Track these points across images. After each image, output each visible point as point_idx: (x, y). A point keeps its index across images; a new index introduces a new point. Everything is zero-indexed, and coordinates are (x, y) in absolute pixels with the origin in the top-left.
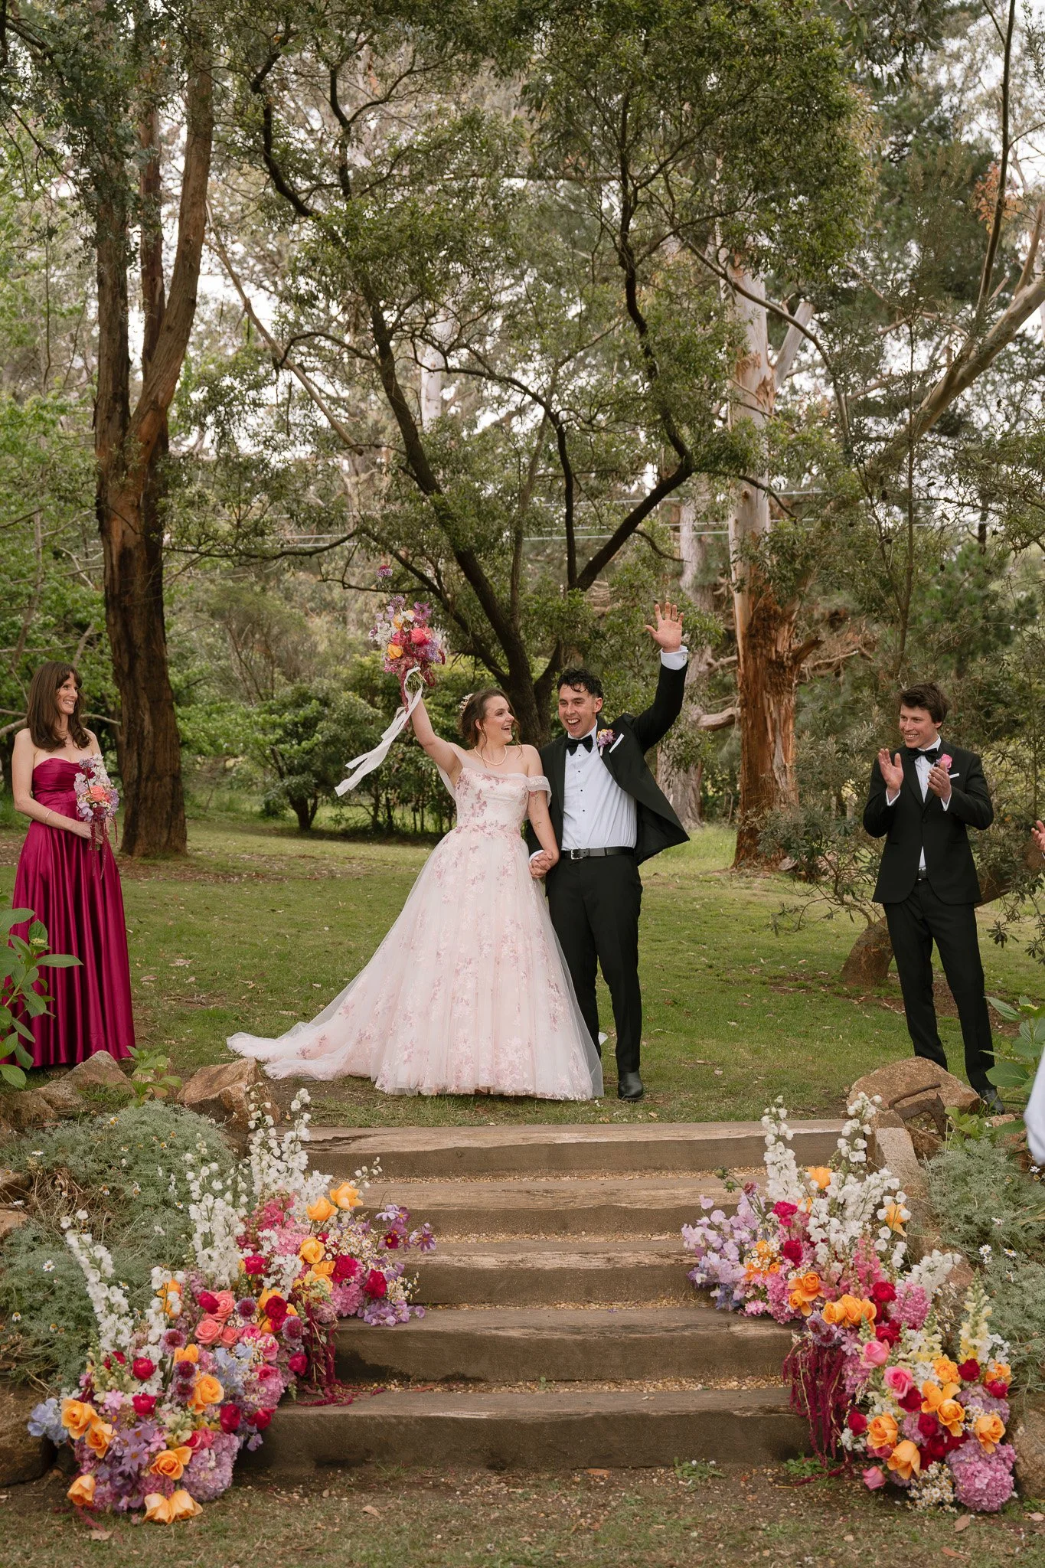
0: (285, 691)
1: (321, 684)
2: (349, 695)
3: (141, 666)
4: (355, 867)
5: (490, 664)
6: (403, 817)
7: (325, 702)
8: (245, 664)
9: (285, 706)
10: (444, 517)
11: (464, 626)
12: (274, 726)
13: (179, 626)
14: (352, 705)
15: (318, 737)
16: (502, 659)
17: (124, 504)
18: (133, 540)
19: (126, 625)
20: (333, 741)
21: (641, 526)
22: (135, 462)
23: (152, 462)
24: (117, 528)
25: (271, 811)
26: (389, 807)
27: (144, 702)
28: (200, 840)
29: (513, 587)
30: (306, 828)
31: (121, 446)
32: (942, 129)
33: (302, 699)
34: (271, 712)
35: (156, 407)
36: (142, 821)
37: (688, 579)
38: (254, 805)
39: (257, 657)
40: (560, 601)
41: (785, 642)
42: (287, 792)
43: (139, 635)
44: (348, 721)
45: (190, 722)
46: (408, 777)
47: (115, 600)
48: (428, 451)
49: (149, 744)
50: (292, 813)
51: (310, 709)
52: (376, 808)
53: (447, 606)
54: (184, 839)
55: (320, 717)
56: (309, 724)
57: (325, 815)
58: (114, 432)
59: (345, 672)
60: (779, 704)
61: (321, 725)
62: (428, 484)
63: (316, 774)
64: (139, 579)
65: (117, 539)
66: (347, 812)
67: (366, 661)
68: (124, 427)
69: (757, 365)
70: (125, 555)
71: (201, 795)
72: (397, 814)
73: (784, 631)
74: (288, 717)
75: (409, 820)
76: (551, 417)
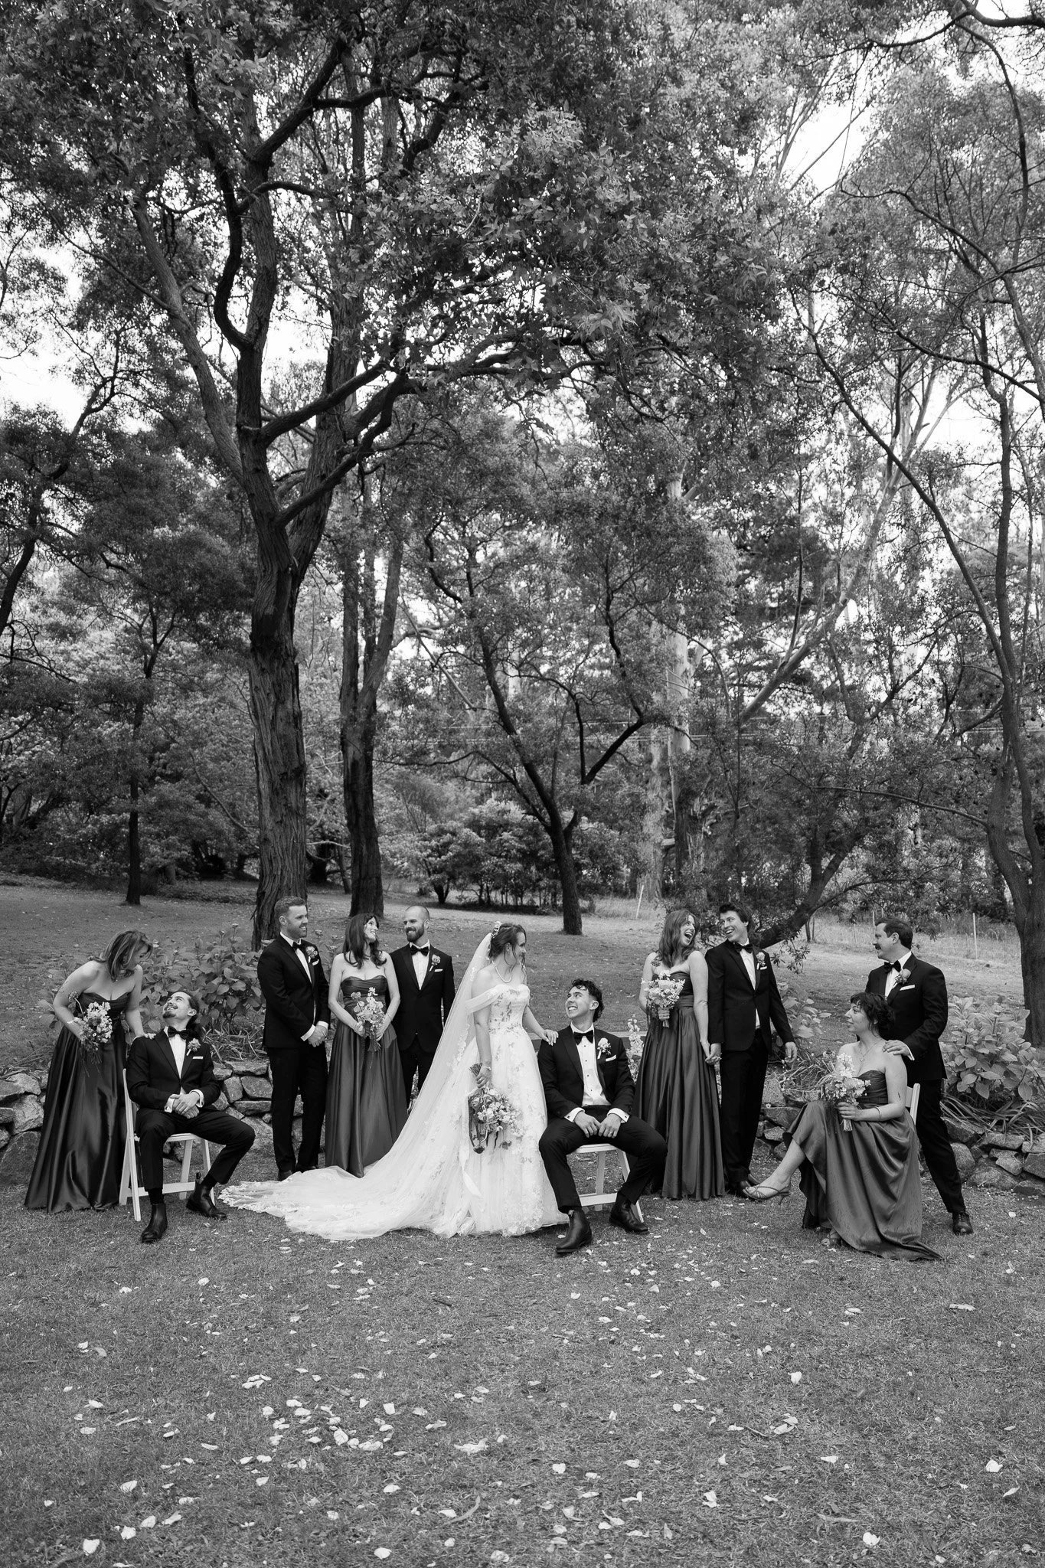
0: (432, 827)
1: (451, 824)
2: (467, 830)
3: (361, 820)
4: (470, 925)
5: (541, 819)
6: (496, 896)
7: (454, 834)
8: (411, 813)
9: (432, 835)
10: (517, 745)
11: (528, 801)
12: (426, 848)
13: (379, 794)
14: (468, 836)
15: (450, 854)
16: (547, 818)
17: (355, 740)
18: (359, 756)
19: (354, 800)
20: (458, 855)
21: (620, 749)
22: (362, 719)
23: (369, 716)
24: (351, 750)
25: (422, 893)
26: (488, 891)
27: (363, 839)
28: (390, 910)
29: (553, 782)
30: (442, 903)
31: (355, 708)
32: (792, 521)
33: (441, 832)
34: (425, 840)
35: (371, 690)
36: (361, 901)
37: (655, 763)
38: (413, 889)
39: (417, 809)
40: (575, 791)
41: (697, 806)
42: (433, 883)
43: (361, 805)
44: (466, 845)
45: (385, 846)
46: (499, 875)
47: (349, 787)
48: (510, 711)
49: (365, 860)
50: (434, 894)
51: (447, 837)
52: (481, 891)
53: (519, 790)
54: (382, 910)
55: (449, 843)
56: (446, 845)
57: (453, 896)
58: (350, 701)
59: (465, 817)
60: (695, 839)
61: (452, 846)
62: (509, 729)
63: (448, 873)
64: (362, 776)
65: (350, 756)
66: (465, 894)
67: (476, 811)
68: (355, 699)
69: (682, 662)
70: (355, 763)
71: (387, 885)
72: (493, 894)
73: (697, 801)
74: (434, 843)
75: (499, 898)
76: (571, 696)
